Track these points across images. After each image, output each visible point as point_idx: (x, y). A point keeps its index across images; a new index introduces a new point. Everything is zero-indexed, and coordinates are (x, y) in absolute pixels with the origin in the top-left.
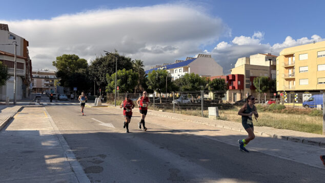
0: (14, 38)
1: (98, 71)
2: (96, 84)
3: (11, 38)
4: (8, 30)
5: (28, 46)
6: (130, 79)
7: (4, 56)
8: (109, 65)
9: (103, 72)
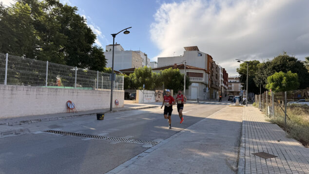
0: (201, 55)
1: (264, 74)
2: (262, 86)
3: (198, 56)
4: (198, 50)
5: (212, 59)
6: (284, 81)
7: (189, 70)
8: (274, 68)
9: (268, 75)
